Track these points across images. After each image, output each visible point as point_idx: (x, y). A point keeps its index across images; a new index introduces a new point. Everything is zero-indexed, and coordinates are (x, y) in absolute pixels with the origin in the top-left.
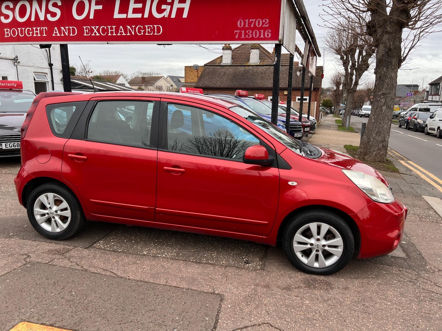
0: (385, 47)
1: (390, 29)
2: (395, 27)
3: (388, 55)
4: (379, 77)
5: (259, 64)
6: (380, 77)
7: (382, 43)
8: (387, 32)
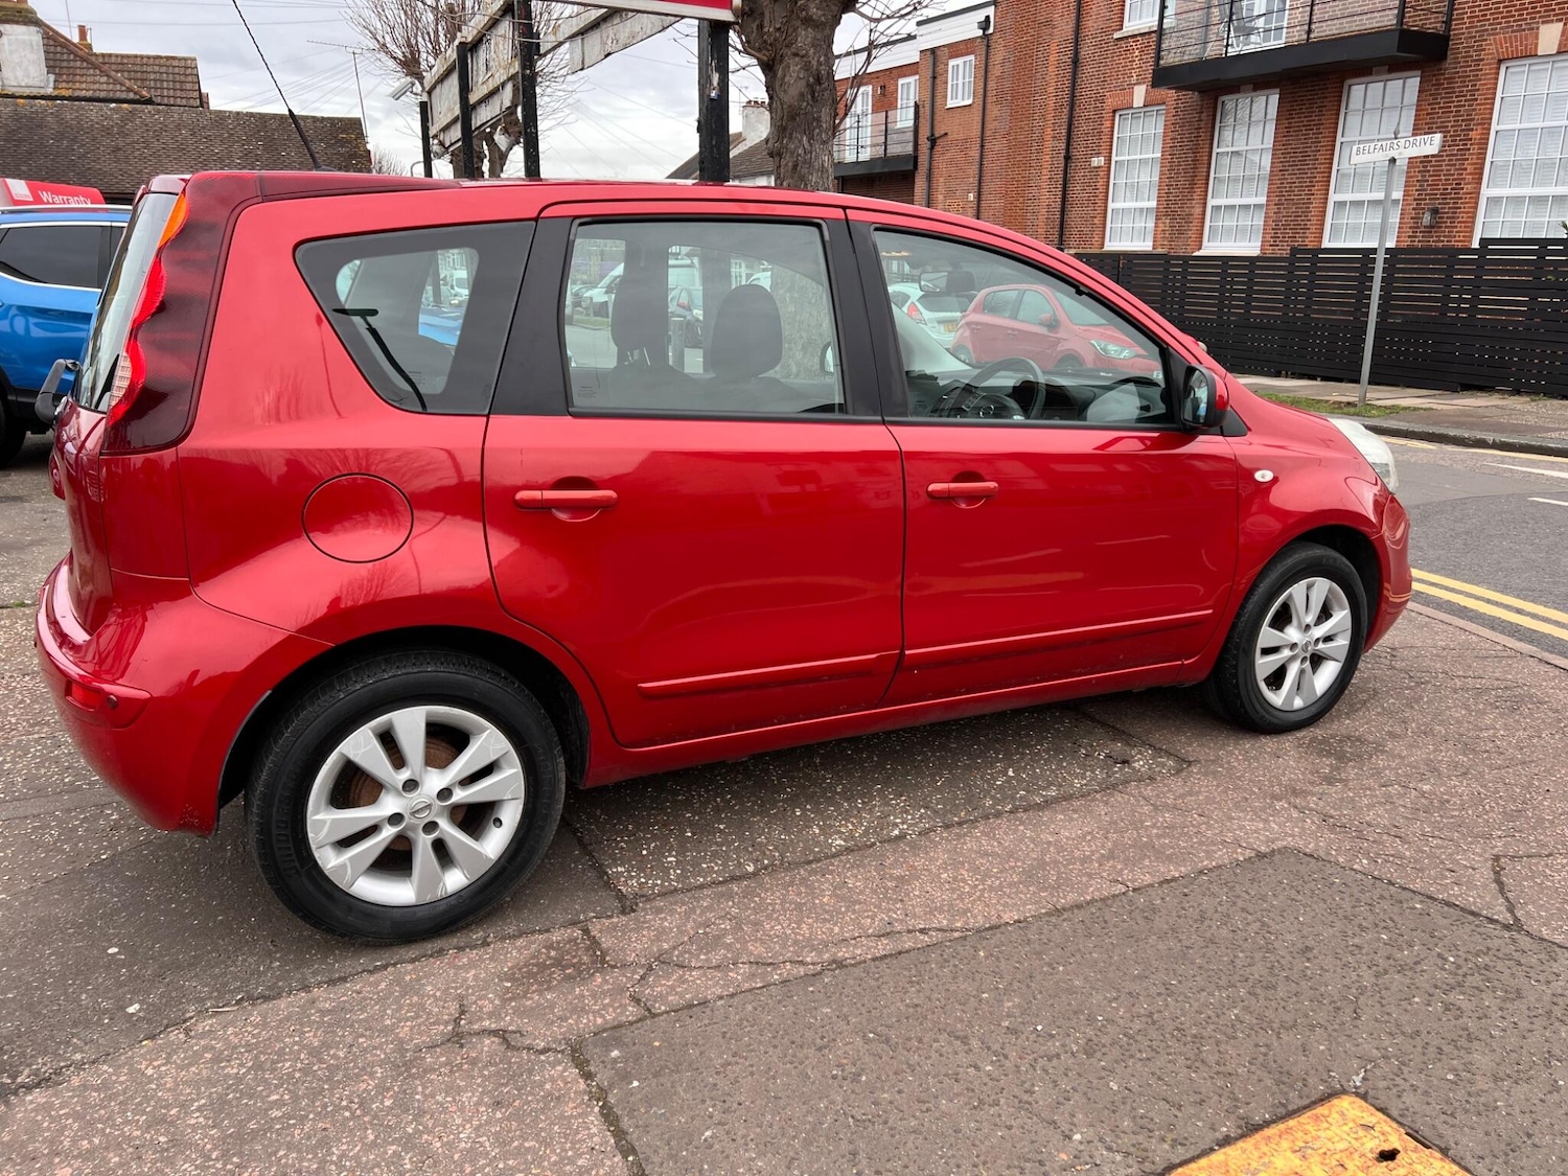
0: (807, 70)
1: (820, 12)
2: (833, 7)
3: (813, 97)
4: (790, 165)
5: (56, 93)
6: (795, 167)
7: (796, 55)
8: (808, 21)
